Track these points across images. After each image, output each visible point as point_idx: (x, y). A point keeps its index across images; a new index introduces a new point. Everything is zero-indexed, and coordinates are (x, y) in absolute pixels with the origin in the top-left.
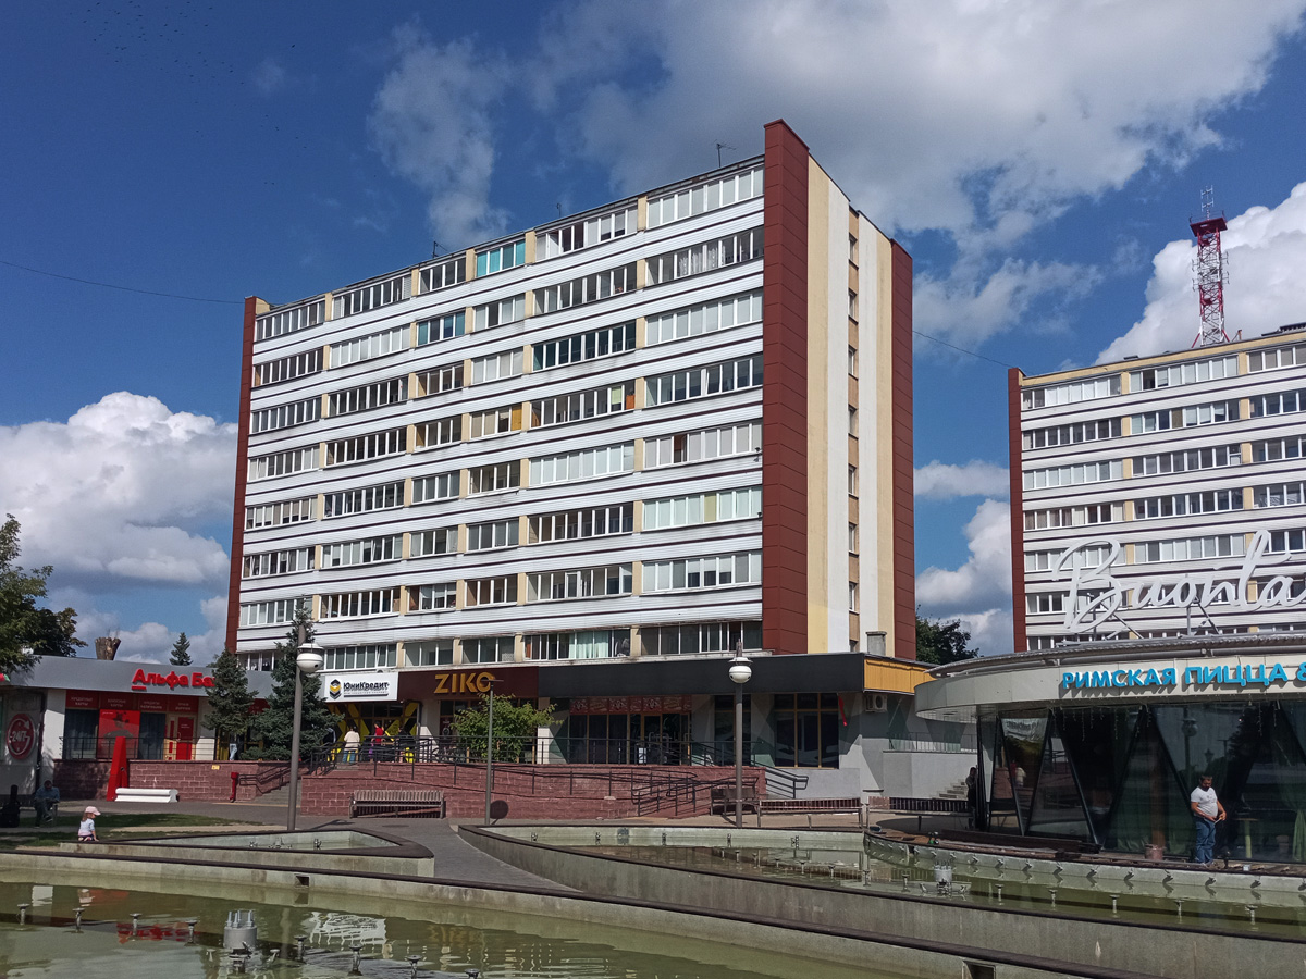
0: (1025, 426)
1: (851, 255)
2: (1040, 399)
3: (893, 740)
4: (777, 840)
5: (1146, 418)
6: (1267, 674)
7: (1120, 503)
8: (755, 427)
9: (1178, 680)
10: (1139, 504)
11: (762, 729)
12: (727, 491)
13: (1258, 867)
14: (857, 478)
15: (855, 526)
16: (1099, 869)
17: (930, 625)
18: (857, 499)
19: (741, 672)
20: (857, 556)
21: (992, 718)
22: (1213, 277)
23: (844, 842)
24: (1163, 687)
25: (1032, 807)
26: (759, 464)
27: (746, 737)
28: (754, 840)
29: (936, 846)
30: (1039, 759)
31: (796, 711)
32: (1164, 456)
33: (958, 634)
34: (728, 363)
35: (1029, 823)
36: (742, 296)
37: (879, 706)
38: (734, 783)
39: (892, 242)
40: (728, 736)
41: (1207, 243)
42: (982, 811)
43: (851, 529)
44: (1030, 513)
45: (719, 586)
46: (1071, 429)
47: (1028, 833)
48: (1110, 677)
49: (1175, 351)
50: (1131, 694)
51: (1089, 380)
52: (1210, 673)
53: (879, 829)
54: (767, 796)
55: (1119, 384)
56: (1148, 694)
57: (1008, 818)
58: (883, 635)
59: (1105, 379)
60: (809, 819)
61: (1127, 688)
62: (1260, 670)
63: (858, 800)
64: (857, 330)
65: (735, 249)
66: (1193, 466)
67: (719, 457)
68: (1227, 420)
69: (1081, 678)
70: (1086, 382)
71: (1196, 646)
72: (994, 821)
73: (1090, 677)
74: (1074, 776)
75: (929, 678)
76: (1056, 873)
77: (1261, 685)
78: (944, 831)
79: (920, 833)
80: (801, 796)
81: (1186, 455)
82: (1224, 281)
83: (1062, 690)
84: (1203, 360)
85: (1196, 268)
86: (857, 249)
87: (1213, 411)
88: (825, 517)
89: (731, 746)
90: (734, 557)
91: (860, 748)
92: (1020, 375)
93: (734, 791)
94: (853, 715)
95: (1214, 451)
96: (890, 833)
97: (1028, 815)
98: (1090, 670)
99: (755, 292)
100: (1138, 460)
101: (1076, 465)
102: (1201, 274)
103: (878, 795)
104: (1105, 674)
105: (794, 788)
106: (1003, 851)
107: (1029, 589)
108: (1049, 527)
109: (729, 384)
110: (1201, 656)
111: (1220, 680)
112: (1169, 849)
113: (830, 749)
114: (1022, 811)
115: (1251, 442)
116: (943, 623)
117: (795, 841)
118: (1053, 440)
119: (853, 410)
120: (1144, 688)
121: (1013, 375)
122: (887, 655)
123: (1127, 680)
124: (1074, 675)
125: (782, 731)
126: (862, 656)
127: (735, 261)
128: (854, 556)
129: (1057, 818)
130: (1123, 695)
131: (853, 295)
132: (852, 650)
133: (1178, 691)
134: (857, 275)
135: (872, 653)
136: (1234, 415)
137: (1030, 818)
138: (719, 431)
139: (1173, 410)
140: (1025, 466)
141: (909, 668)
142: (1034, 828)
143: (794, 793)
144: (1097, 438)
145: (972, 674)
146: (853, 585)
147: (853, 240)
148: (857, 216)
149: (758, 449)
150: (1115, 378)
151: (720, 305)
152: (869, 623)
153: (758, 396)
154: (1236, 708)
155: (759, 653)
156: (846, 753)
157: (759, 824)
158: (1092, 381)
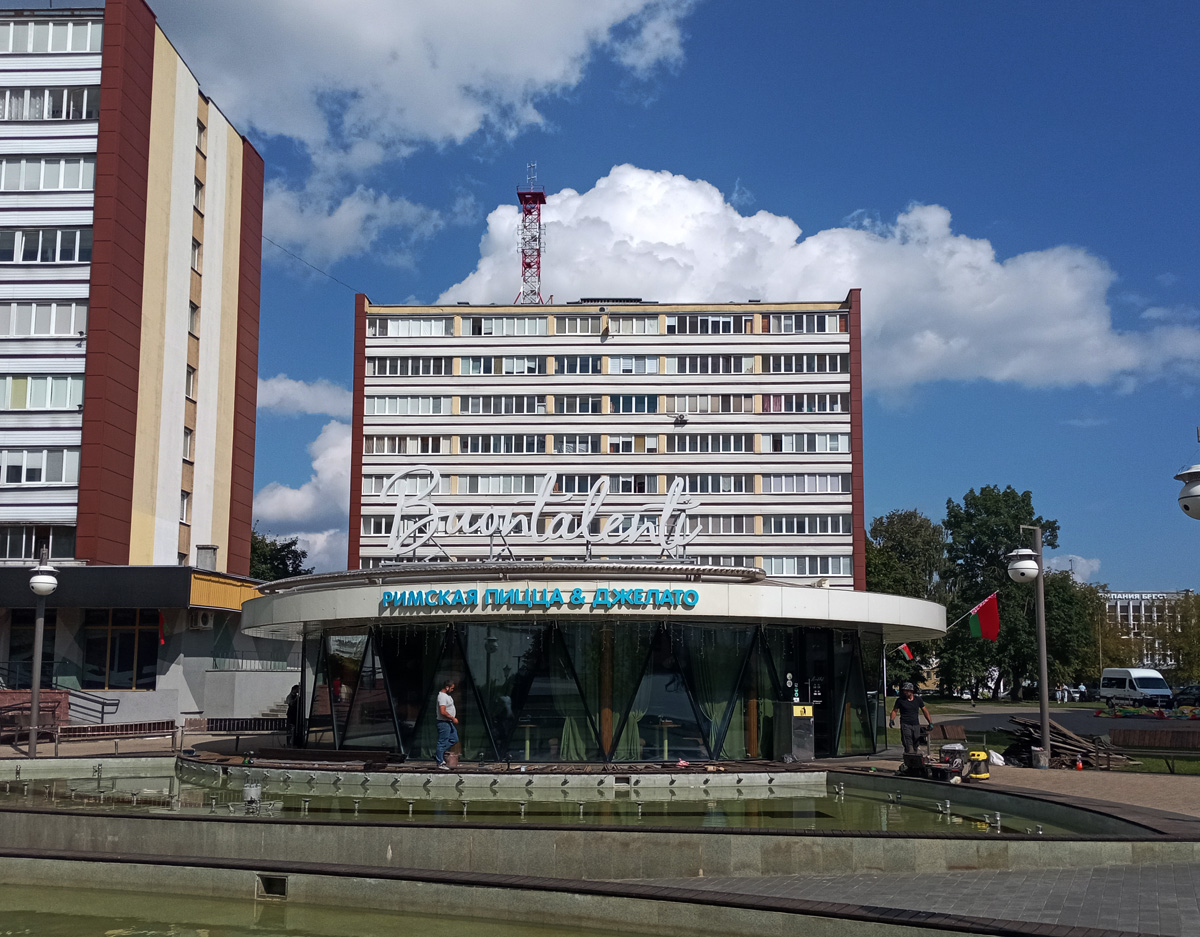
0: (369, 352)
1: (199, 141)
2: (384, 329)
3: (217, 659)
4: (74, 770)
5: (473, 361)
6: (549, 597)
7: (448, 437)
8: (79, 307)
9: (479, 601)
10: (464, 438)
11: (67, 646)
12: (42, 376)
13: (533, 768)
14: (196, 380)
15: (191, 431)
16: (403, 777)
17: (268, 541)
18: (195, 403)
19: (44, 583)
20: (192, 464)
21: (316, 636)
22: (533, 244)
23: (154, 768)
24: (467, 606)
25: (347, 722)
26: (83, 350)
27: (47, 657)
28: (49, 770)
29: (250, 765)
30: (358, 675)
31: (110, 627)
32: (487, 398)
33: (295, 552)
34: (50, 230)
35: (343, 738)
36: (72, 158)
37: (205, 623)
38: (29, 709)
39: (244, 139)
40: (27, 655)
41: (531, 213)
42: (301, 727)
43: (186, 434)
44: (370, 437)
45: (24, 483)
46: (410, 361)
47: (342, 747)
48: (424, 596)
49: (499, 304)
50: (440, 613)
51: (428, 318)
52: (505, 595)
53: (193, 752)
54: (69, 722)
55: (452, 327)
56: (454, 612)
57: (325, 733)
58: (214, 549)
59: (441, 319)
60: (116, 744)
61: (437, 607)
62: (543, 593)
63: (173, 722)
64: (202, 222)
65: (66, 104)
66: (508, 410)
67: (33, 335)
68: (537, 373)
69: (399, 596)
70: (424, 320)
71: (496, 571)
72: (312, 738)
73: (407, 596)
74: (388, 693)
75: (259, 595)
76: (363, 784)
77: (543, 607)
78: (261, 750)
79: (237, 754)
80: (109, 720)
81: (503, 399)
82: (542, 249)
83: (382, 608)
84: (521, 317)
85: (520, 232)
86: (206, 136)
87: (527, 364)
88: (158, 417)
89: (29, 668)
90: (45, 452)
91: (181, 668)
92: (367, 302)
93: (28, 717)
94: (176, 631)
95: (525, 399)
96: (204, 755)
97: (343, 731)
98: (407, 589)
99: (87, 156)
100: (464, 398)
101: (413, 397)
102: (524, 239)
103: (197, 717)
104: (420, 593)
105: (103, 713)
106: (316, 766)
107: (365, 511)
108: (386, 453)
109: (50, 255)
110: (499, 579)
111: (512, 602)
112: (464, 756)
113: (146, 670)
114: (339, 726)
115: (554, 395)
116: (281, 540)
117: (98, 770)
118: (393, 370)
119: (194, 307)
120: (452, 607)
121: (360, 300)
122: (218, 570)
123: (438, 600)
124: (393, 594)
125: (92, 650)
126: (190, 571)
127: (64, 117)
128: (188, 463)
129: (370, 732)
130: (433, 614)
131: (199, 185)
132: (180, 563)
133: (478, 611)
134: (205, 165)
135: (201, 567)
136: (542, 370)
137: (344, 734)
138: (34, 305)
139: (495, 357)
140: (368, 391)
141: (239, 584)
142: (348, 743)
143: (102, 718)
144: (432, 374)
145: (300, 591)
146: (186, 495)
147: (202, 128)
148: (207, 103)
149: (81, 333)
150: (449, 319)
151: (43, 162)
152: (201, 535)
153: (85, 273)
154: (524, 627)
155: (69, 563)
156: (164, 674)
157: (56, 753)
158: (430, 320)
